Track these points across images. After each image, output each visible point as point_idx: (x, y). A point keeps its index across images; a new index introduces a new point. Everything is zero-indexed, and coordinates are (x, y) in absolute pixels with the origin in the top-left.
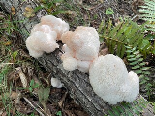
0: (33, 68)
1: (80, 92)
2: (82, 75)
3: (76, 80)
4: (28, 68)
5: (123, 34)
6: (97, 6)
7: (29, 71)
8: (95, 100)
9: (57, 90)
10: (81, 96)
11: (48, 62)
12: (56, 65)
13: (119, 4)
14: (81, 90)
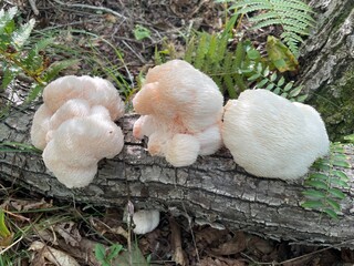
0: (72, 224)
1: (224, 196)
2: (207, 162)
3: (202, 180)
4: (60, 231)
5: (205, 59)
6: (107, 31)
7: (65, 235)
8: (261, 192)
9: (151, 237)
10: (228, 205)
11: (110, 183)
12: (135, 178)
13: (146, 12)
14: (222, 192)
